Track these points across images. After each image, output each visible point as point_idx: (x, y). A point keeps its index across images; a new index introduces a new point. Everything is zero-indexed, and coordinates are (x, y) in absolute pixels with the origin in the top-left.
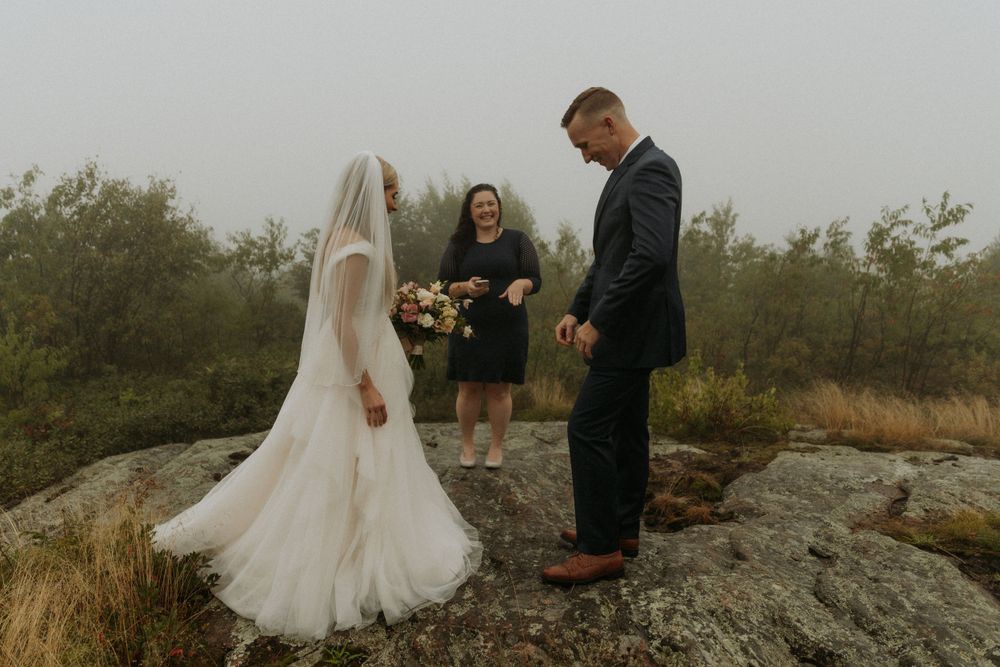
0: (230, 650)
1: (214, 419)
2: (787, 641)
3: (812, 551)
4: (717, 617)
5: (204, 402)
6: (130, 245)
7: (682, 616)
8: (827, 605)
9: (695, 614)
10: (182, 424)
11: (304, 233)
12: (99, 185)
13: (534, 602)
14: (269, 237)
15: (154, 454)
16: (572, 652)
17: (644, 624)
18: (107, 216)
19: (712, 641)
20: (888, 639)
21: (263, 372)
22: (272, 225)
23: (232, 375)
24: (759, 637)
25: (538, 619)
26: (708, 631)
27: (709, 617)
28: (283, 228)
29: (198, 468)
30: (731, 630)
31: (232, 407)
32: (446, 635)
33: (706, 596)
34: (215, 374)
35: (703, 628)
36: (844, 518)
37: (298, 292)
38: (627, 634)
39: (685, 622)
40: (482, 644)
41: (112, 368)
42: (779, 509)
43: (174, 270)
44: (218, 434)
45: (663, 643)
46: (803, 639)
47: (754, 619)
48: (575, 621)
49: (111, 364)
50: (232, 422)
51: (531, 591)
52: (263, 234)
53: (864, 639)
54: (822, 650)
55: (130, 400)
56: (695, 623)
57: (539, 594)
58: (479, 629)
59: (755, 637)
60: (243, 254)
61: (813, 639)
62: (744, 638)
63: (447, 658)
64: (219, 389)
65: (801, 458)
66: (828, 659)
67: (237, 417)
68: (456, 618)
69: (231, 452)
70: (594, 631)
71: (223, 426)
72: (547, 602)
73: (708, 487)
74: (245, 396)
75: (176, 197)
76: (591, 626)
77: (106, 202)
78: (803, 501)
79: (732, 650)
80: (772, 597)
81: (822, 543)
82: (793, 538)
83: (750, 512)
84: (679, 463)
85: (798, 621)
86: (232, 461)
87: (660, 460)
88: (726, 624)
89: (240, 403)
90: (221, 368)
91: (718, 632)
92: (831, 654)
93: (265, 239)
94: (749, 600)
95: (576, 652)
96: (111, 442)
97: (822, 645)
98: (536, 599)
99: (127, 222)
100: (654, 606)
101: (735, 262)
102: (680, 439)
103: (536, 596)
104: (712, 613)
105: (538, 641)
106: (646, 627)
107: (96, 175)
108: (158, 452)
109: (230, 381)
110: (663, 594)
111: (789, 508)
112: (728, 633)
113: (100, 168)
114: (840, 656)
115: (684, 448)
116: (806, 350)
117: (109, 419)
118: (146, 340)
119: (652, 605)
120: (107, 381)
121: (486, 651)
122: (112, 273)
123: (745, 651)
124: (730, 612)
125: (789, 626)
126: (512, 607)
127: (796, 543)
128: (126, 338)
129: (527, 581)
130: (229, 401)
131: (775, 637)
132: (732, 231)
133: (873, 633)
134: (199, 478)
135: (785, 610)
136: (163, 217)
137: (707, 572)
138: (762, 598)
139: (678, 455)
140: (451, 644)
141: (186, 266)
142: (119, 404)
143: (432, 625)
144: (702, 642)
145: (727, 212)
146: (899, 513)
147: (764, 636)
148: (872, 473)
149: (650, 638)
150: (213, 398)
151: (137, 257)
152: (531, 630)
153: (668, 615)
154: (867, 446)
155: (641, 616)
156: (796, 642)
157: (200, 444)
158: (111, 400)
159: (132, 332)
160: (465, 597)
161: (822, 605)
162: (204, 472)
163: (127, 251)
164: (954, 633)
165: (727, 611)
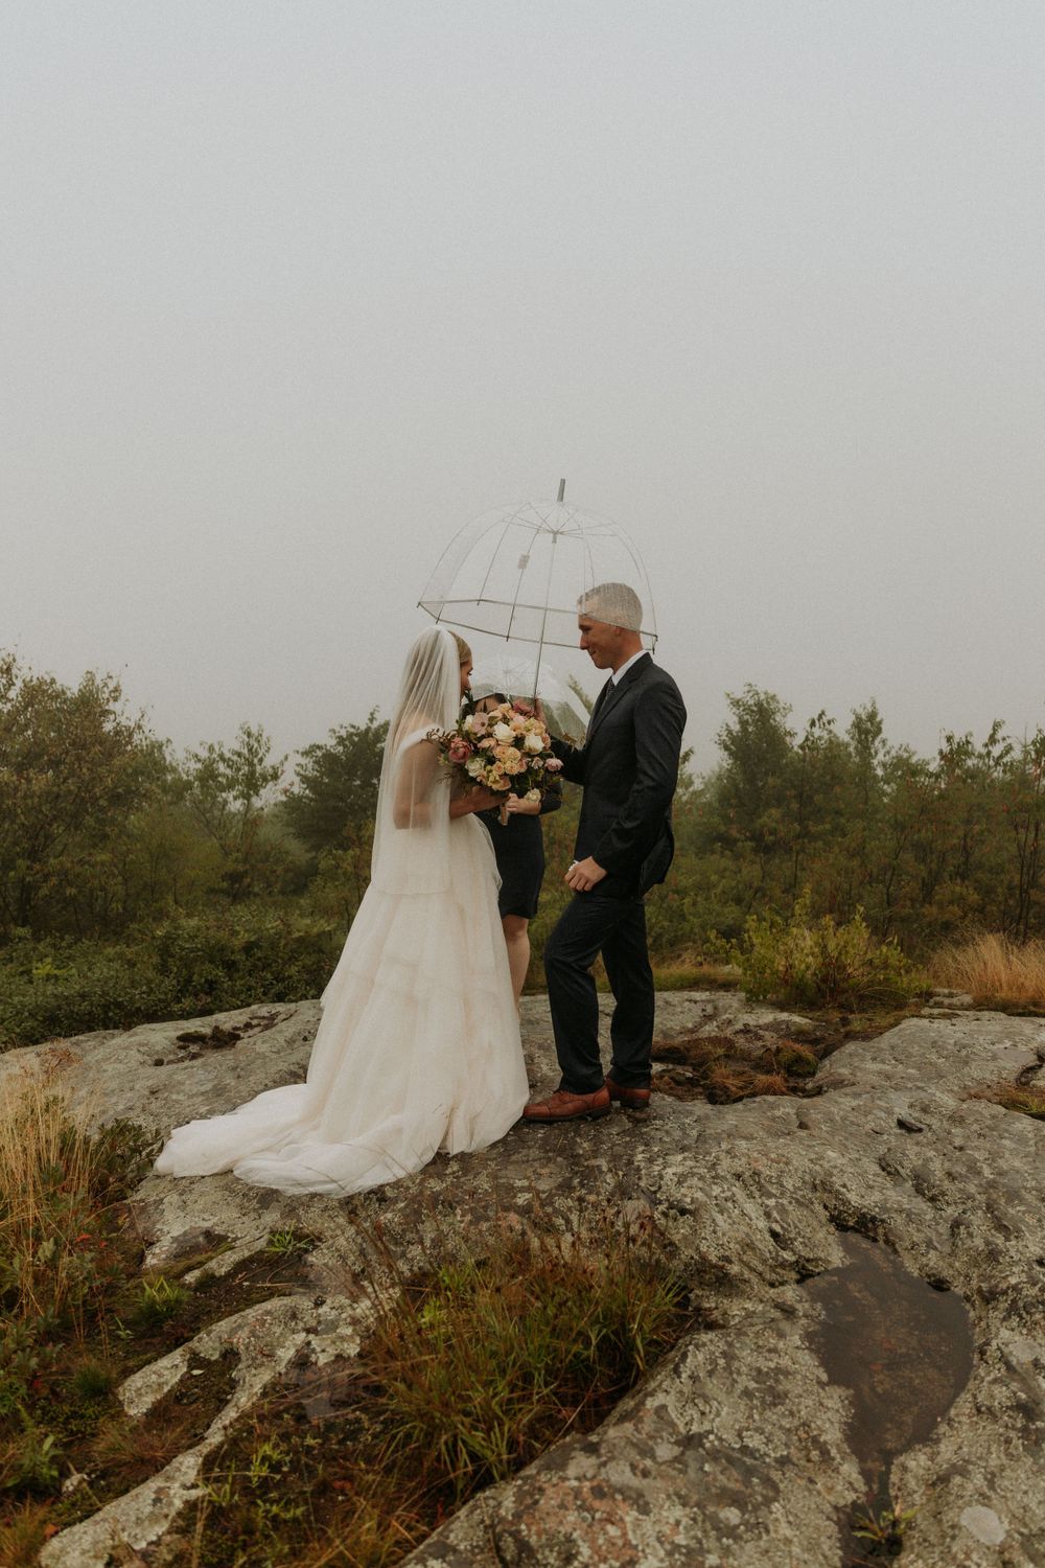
0: (152, 1244)
1: (162, 997)
2: (826, 1207)
3: (901, 1124)
4: (743, 1181)
5: (150, 974)
6: (55, 764)
7: (699, 1179)
8: (889, 1173)
9: (716, 1177)
10: (119, 1005)
11: (301, 750)
12: (19, 684)
13: (529, 1173)
14: (245, 751)
15: (77, 1044)
16: (563, 1222)
17: (653, 1189)
18: (27, 727)
19: (730, 1204)
20: (948, 1204)
21: (234, 933)
22: (249, 735)
23: (190, 937)
24: (790, 1203)
25: (529, 1189)
26: (729, 1194)
27: (733, 1181)
28: (264, 739)
29: (133, 1052)
30: (757, 1194)
31: (189, 981)
32: (417, 1213)
33: (736, 1160)
34: (168, 936)
35: (723, 1192)
36: (956, 1088)
37: (292, 830)
38: (630, 1199)
39: (700, 1185)
40: (459, 1218)
41: (21, 931)
42: (875, 1080)
43: (116, 799)
44: (169, 1017)
45: (671, 1207)
46: (844, 1205)
47: (789, 1184)
48: (571, 1189)
49: (23, 926)
50: (187, 1003)
51: (528, 1161)
52: (237, 747)
53: (920, 1205)
54: (864, 1215)
55: (48, 975)
56: (714, 1187)
57: (536, 1164)
58: (457, 1202)
59: (785, 1202)
60: (208, 775)
61: (856, 1205)
62: (771, 1202)
63: (416, 1237)
64: (172, 956)
65: (929, 1024)
66: (870, 1225)
67: (196, 995)
68: (433, 1192)
69: (180, 1033)
70: (592, 1198)
71: (176, 1007)
72: (543, 1171)
73: (799, 1059)
74: (208, 966)
75: (122, 698)
76: (590, 1193)
77: (26, 708)
78: (910, 1071)
79: (753, 1215)
80: (820, 1162)
81: (916, 1115)
82: (880, 1108)
83: (838, 1084)
84: (772, 1034)
85: (844, 1186)
86: (181, 1043)
87: (749, 1031)
88: (753, 1188)
89: (201, 976)
90: (176, 929)
91: (740, 1195)
92: (873, 1219)
93: (239, 755)
94: (787, 1164)
95: (568, 1221)
96: (18, 1030)
97: (865, 1210)
98: (531, 1169)
99: (52, 734)
100: (670, 1171)
101: (887, 782)
102: (782, 1006)
103: (532, 1166)
104: (738, 1176)
105: (525, 1211)
106: (655, 1192)
107: (14, 671)
108: (82, 1041)
109: (187, 946)
110: (685, 1159)
111: (888, 1077)
112: (754, 1198)
113: (20, 662)
114: (883, 1221)
115: (784, 1016)
116: (974, 897)
117: (16, 999)
118: (70, 891)
119: (668, 1170)
120: (15, 950)
121: (462, 1225)
122: (29, 801)
123: (768, 1215)
124: (759, 1175)
125: (830, 1192)
126: (501, 1178)
127: (883, 1115)
128: (44, 891)
129: (525, 1152)
130: (184, 972)
131: (812, 1203)
132: (884, 742)
133: (933, 1199)
134: (133, 1064)
135: (831, 1175)
136: (100, 727)
137: (749, 1138)
138: (808, 1163)
139: (774, 1027)
140: (423, 1222)
141: (134, 792)
142: (31, 982)
143: (402, 1202)
144: (717, 1205)
145: (872, 716)
146: (1027, 1083)
147: (797, 1201)
148: (1007, 1037)
149: (655, 1202)
150: (163, 969)
151: (65, 780)
152: (518, 1200)
153: (681, 1180)
154: (1020, 1011)
155: (651, 1181)
156: (835, 1209)
157: (139, 1029)
158: (22, 973)
159: (54, 880)
160: (447, 1172)
161: (883, 1173)
162: (140, 1057)
163: (51, 773)
164: (1028, 1196)
165: (756, 1173)
